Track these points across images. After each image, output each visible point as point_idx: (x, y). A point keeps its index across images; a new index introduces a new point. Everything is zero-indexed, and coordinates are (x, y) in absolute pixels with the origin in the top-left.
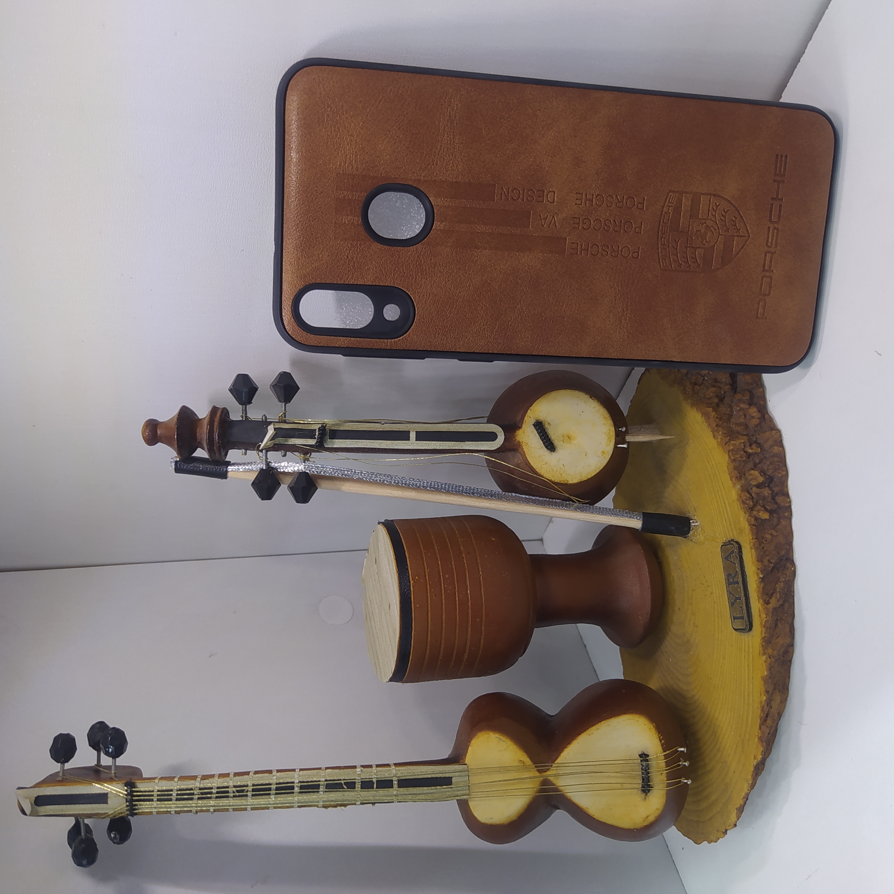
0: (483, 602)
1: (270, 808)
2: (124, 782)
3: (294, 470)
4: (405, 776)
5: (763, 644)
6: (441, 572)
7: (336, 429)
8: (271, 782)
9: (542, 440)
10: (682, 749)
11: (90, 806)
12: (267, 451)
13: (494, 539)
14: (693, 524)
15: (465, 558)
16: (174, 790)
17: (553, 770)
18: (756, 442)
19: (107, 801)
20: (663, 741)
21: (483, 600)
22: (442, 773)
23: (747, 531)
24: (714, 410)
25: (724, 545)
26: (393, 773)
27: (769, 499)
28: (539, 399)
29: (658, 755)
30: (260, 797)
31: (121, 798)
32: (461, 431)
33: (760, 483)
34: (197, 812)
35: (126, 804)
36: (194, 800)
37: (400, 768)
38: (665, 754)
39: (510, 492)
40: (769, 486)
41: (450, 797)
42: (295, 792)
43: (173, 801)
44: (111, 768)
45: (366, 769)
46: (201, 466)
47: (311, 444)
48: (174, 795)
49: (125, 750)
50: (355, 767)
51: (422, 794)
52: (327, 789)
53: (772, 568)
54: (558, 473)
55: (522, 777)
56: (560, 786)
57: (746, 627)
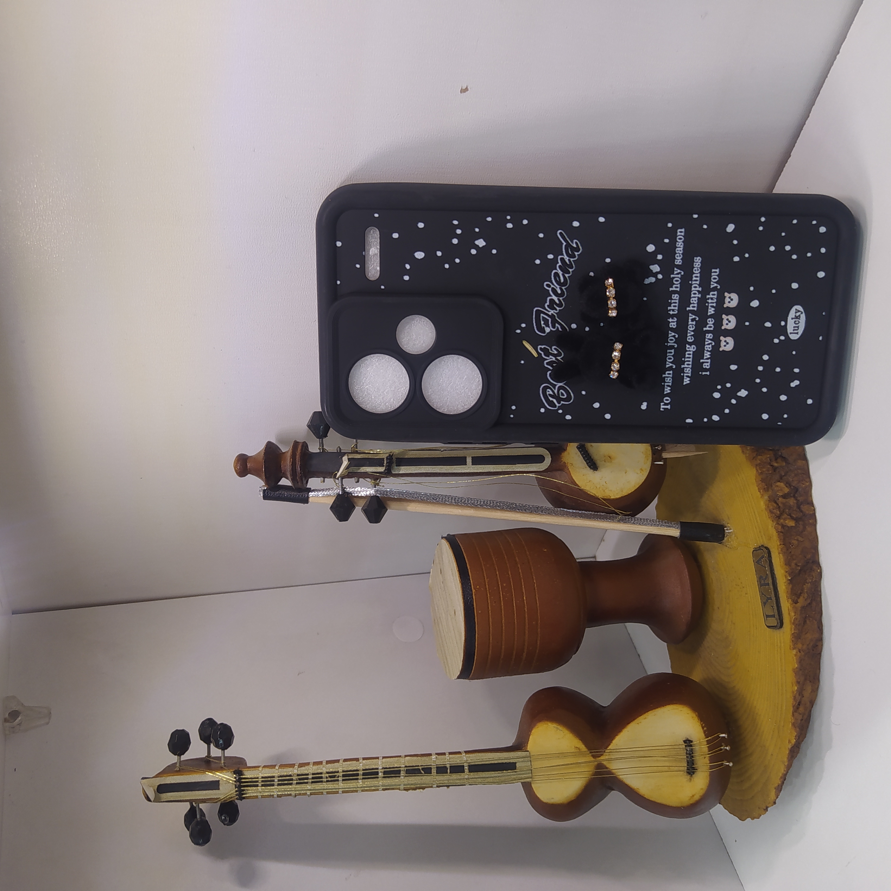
0: (538, 607)
1: (358, 791)
2: (233, 770)
3: (367, 494)
4: (475, 762)
5: (793, 639)
6: (499, 582)
7: (402, 457)
8: (359, 768)
9: (585, 461)
10: (724, 735)
11: (204, 792)
12: (342, 478)
13: (546, 550)
14: (728, 531)
15: (520, 568)
16: (275, 777)
17: (606, 755)
18: (781, 456)
19: (219, 787)
20: (705, 729)
21: (538, 605)
22: (508, 759)
23: (775, 537)
25: (755, 550)
26: (464, 760)
27: (795, 508)
29: (701, 741)
30: (349, 781)
31: (231, 784)
32: (512, 455)
33: (786, 494)
34: (296, 796)
35: (235, 790)
36: (293, 785)
37: (470, 755)
38: (708, 740)
39: (559, 508)
40: (794, 496)
41: (515, 780)
42: (379, 777)
43: (275, 786)
44: (221, 759)
45: (441, 756)
46: (286, 493)
47: (380, 471)
48: (277, 780)
49: (232, 743)
50: (430, 755)
51: (491, 777)
52: (407, 774)
53: (800, 570)
54: (601, 489)
55: (578, 762)
56: (613, 770)
57: (777, 624)
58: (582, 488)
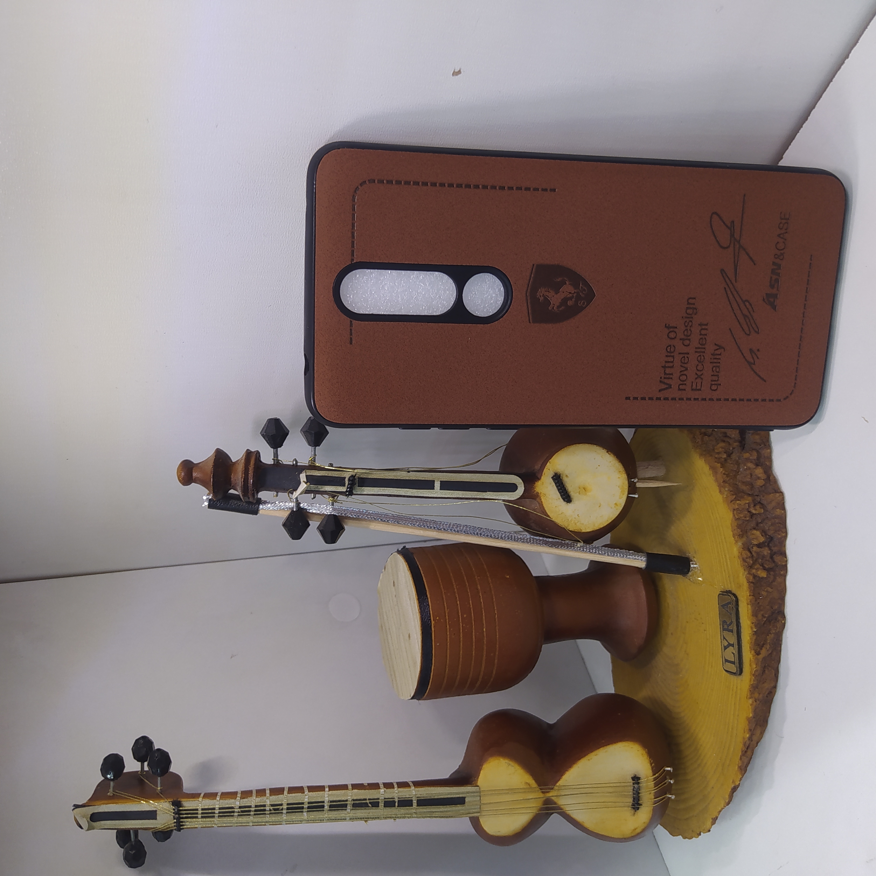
0: (497, 639)
2: (172, 801)
3: (323, 512)
4: (424, 797)
5: (750, 689)
6: (460, 613)
7: (364, 477)
8: (304, 801)
9: (560, 493)
10: (669, 769)
11: (141, 822)
13: (508, 577)
14: (693, 566)
15: (481, 597)
16: (216, 809)
17: (554, 791)
18: (760, 503)
19: (156, 817)
20: (653, 765)
21: (498, 636)
22: (457, 794)
23: (745, 586)
24: (723, 466)
25: (722, 594)
26: (413, 793)
27: (768, 558)
28: (558, 452)
29: (649, 778)
30: (294, 814)
31: (169, 815)
32: (484, 481)
33: (761, 543)
35: (174, 821)
36: (235, 817)
37: (419, 789)
38: (656, 777)
40: (768, 546)
41: (463, 814)
42: (325, 809)
43: (216, 818)
45: (389, 789)
46: (233, 504)
47: (341, 491)
48: (218, 812)
50: (378, 785)
51: (438, 812)
52: (354, 807)
53: (765, 621)
54: (573, 522)
55: (528, 798)
56: (561, 805)
57: (737, 670)
58: (553, 520)
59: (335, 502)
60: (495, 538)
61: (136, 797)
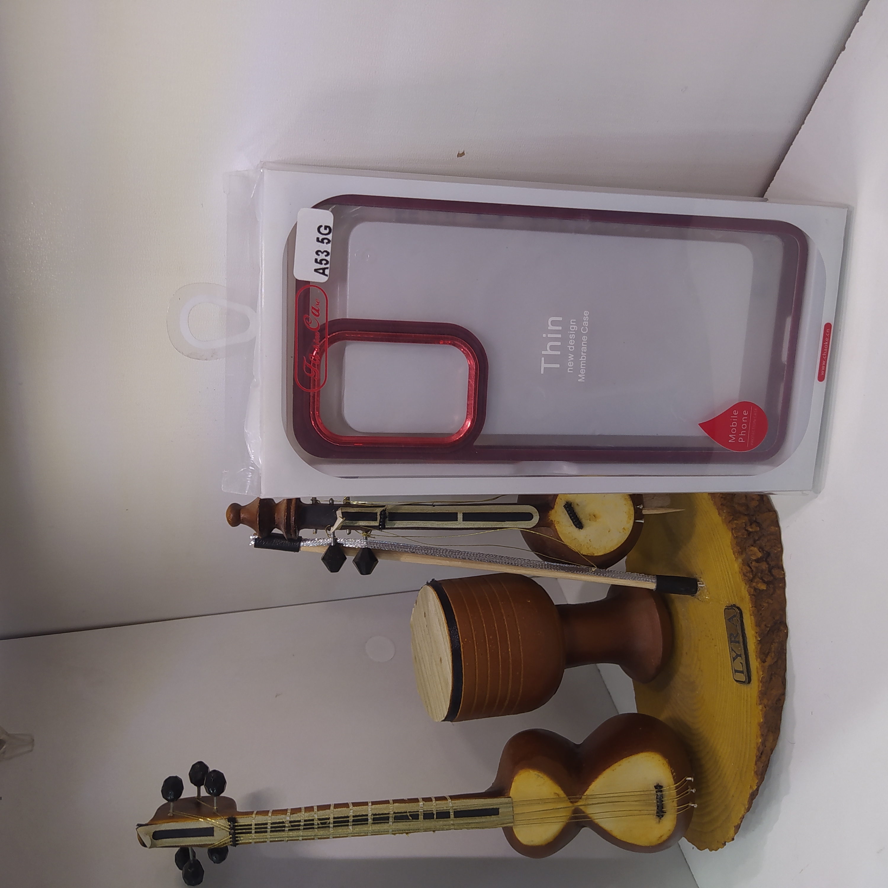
0: (522, 658)
1: (348, 836)
2: (227, 817)
3: (358, 546)
4: (460, 808)
5: (759, 696)
6: (486, 635)
7: (394, 512)
8: (349, 815)
9: (572, 520)
10: (690, 779)
11: (199, 838)
13: (529, 601)
14: (700, 586)
15: (505, 620)
16: (268, 824)
17: (583, 801)
18: (755, 521)
19: (213, 833)
20: (674, 774)
21: (522, 656)
22: (491, 805)
23: (747, 599)
25: (727, 608)
26: (450, 805)
27: (767, 572)
29: (671, 786)
30: (340, 828)
31: (225, 831)
32: (502, 512)
33: (759, 558)
34: (288, 841)
35: (230, 837)
36: (286, 832)
37: (455, 801)
38: (677, 786)
41: (499, 825)
42: (369, 823)
43: (268, 833)
44: (213, 804)
45: (428, 802)
46: (279, 542)
47: (373, 525)
48: (270, 827)
50: (417, 800)
51: (475, 823)
52: (396, 820)
53: (769, 631)
54: (585, 547)
55: (557, 807)
56: (590, 814)
57: (746, 679)
58: (568, 544)
59: (369, 537)
60: (515, 565)
61: (194, 816)
